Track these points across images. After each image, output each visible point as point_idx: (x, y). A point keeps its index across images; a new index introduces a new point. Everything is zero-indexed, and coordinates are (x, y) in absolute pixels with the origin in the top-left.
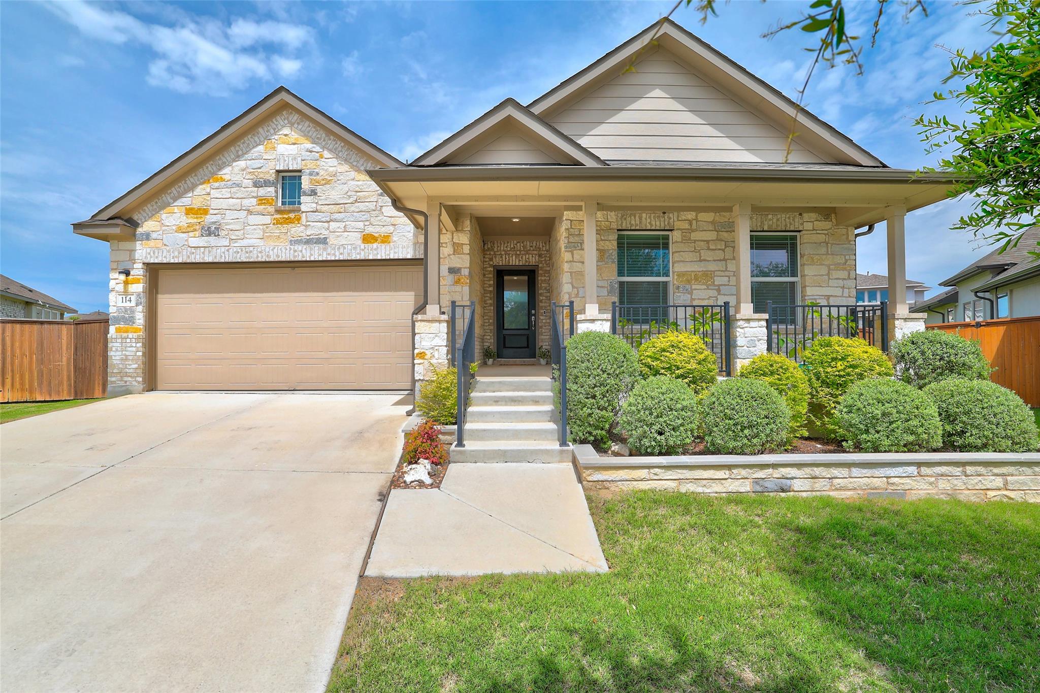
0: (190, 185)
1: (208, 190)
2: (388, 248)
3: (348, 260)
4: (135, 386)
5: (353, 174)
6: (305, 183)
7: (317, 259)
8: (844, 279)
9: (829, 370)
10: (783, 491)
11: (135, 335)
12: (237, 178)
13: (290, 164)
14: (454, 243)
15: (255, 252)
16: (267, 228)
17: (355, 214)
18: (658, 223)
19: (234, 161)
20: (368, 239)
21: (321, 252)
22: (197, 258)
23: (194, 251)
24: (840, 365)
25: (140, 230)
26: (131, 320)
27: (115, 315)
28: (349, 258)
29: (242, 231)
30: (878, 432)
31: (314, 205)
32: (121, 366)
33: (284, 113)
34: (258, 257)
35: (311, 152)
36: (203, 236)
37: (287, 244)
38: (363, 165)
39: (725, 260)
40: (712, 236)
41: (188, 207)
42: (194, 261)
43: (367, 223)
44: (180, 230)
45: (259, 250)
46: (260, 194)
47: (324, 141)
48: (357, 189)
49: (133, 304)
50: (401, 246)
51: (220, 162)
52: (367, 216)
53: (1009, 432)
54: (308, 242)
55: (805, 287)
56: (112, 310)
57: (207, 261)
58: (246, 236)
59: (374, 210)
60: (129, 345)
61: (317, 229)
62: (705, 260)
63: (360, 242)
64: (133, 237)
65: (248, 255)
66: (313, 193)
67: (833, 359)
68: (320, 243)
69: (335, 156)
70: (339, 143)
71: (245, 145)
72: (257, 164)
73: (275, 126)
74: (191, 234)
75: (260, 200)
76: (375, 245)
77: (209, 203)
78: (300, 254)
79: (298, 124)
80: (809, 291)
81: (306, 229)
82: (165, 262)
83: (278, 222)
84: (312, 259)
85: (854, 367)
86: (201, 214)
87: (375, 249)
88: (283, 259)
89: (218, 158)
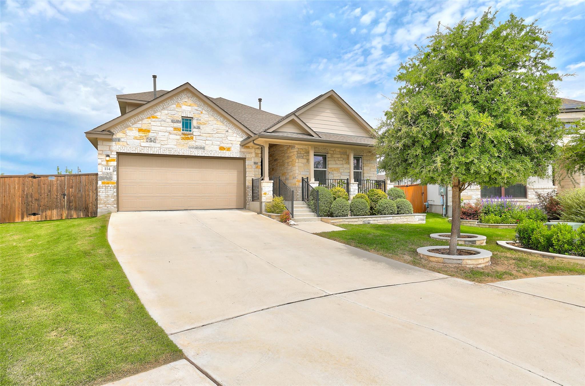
0: (140, 118)
1: (150, 122)
2: (229, 153)
3: (213, 157)
4: (113, 209)
5: (215, 122)
6: (194, 123)
7: (200, 155)
8: (374, 171)
9: (374, 197)
10: (369, 223)
11: (113, 185)
12: (164, 118)
13: (188, 114)
14: (256, 153)
15: (173, 151)
16: (178, 140)
17: (216, 138)
18: (324, 151)
19: (162, 110)
20: (222, 148)
21: (202, 153)
22: (145, 151)
23: (143, 148)
24: (376, 196)
25: (114, 137)
26: (110, 178)
27: (101, 176)
28: (214, 156)
29: (167, 141)
30: (385, 211)
31: (199, 133)
32: (105, 200)
33: (185, 92)
34: (174, 153)
35: (197, 110)
36: (148, 142)
37: (187, 148)
38: (219, 118)
39: (343, 164)
40: (339, 156)
41: (140, 128)
42: (143, 153)
43: (221, 142)
44: (136, 138)
45: (175, 150)
46: (174, 126)
47: (203, 106)
48: (217, 128)
49: (111, 170)
50: (234, 152)
51: (155, 110)
52: (221, 140)
53: (408, 210)
54: (196, 148)
55: (364, 173)
56: (100, 173)
57: (150, 153)
58: (168, 143)
59: (224, 137)
60: (109, 190)
61: (199, 143)
62: (337, 164)
63: (218, 150)
64: (111, 140)
65: (169, 152)
66: (199, 128)
67: (375, 195)
68: (201, 149)
69: (208, 113)
70: (209, 108)
71: (167, 104)
72: (173, 112)
73: (181, 97)
74: (142, 141)
75: (174, 128)
76: (224, 151)
77: (150, 127)
78: (193, 153)
79: (191, 98)
80: (365, 175)
81: (195, 143)
82: (128, 152)
83: (183, 139)
84: (199, 155)
85: (379, 196)
86: (146, 132)
87: (225, 153)
88: (186, 155)
89: (154, 108)
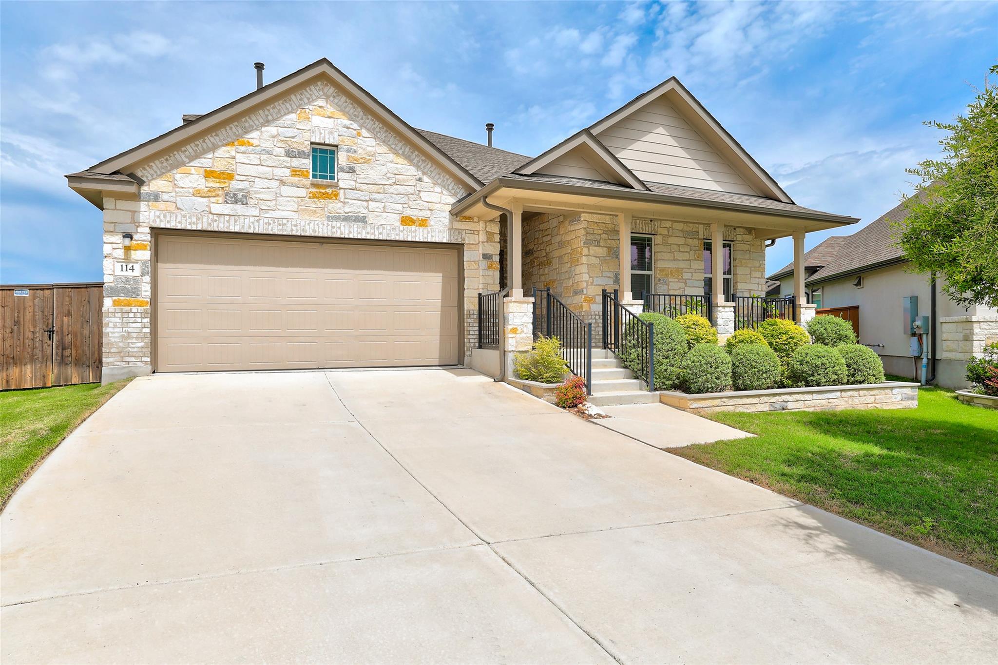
0: (210, 145)
1: (233, 153)
2: (425, 231)
3: (387, 240)
4: (140, 367)
5: (391, 156)
6: (342, 158)
7: (356, 237)
9: (778, 340)
10: (784, 409)
11: (141, 309)
12: (268, 145)
13: (327, 137)
14: (487, 231)
15: (289, 225)
16: (302, 201)
17: (394, 196)
18: (647, 228)
19: (263, 125)
20: (407, 221)
21: (360, 230)
22: (221, 226)
23: (217, 219)
24: (784, 337)
25: (145, 189)
26: (135, 292)
27: (112, 285)
28: (388, 239)
29: (274, 202)
30: (819, 375)
31: (353, 183)
32: (121, 344)
33: (319, 83)
34: (292, 230)
35: (348, 128)
36: (227, 203)
37: (324, 219)
38: (401, 148)
39: (689, 260)
40: (681, 241)
41: (208, 169)
42: (216, 229)
43: (406, 206)
44: (198, 193)
45: (294, 223)
46: (293, 165)
47: (362, 119)
48: (396, 172)
49: (137, 272)
50: (437, 231)
51: (247, 125)
52: (405, 199)
54: (346, 219)
55: (736, 283)
56: (108, 279)
57: (233, 231)
58: (279, 207)
59: (413, 194)
60: (132, 320)
61: (355, 207)
62: (677, 260)
63: (398, 223)
64: (136, 197)
65: (281, 227)
66: (352, 170)
67: (780, 333)
68: (358, 221)
69: (373, 136)
70: (377, 123)
71: (276, 110)
72: (290, 132)
73: (309, 96)
74: (213, 200)
75: (294, 171)
76: (413, 228)
77: (234, 167)
78: (339, 231)
79: (334, 97)
80: (740, 286)
81: (344, 206)
82: (179, 227)
83: (314, 196)
84: (351, 236)
85: (792, 338)
86: (224, 179)
87: (414, 232)
88: (320, 235)
89: (243, 120)
